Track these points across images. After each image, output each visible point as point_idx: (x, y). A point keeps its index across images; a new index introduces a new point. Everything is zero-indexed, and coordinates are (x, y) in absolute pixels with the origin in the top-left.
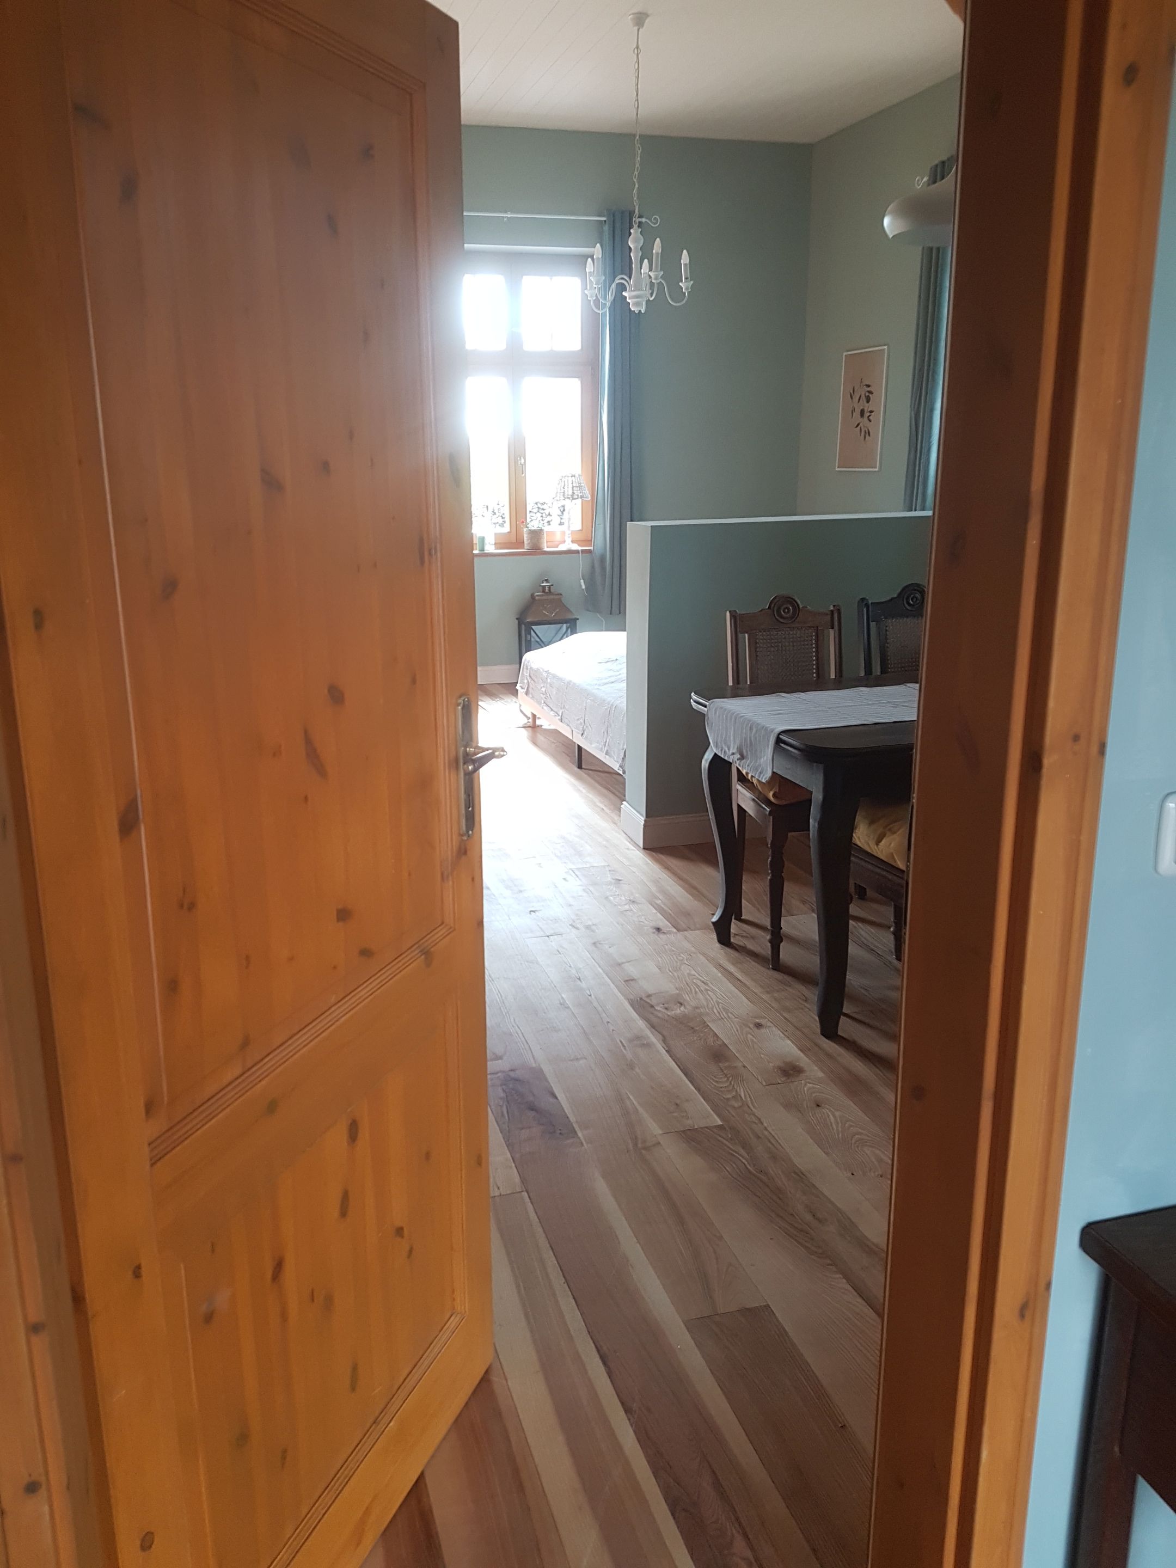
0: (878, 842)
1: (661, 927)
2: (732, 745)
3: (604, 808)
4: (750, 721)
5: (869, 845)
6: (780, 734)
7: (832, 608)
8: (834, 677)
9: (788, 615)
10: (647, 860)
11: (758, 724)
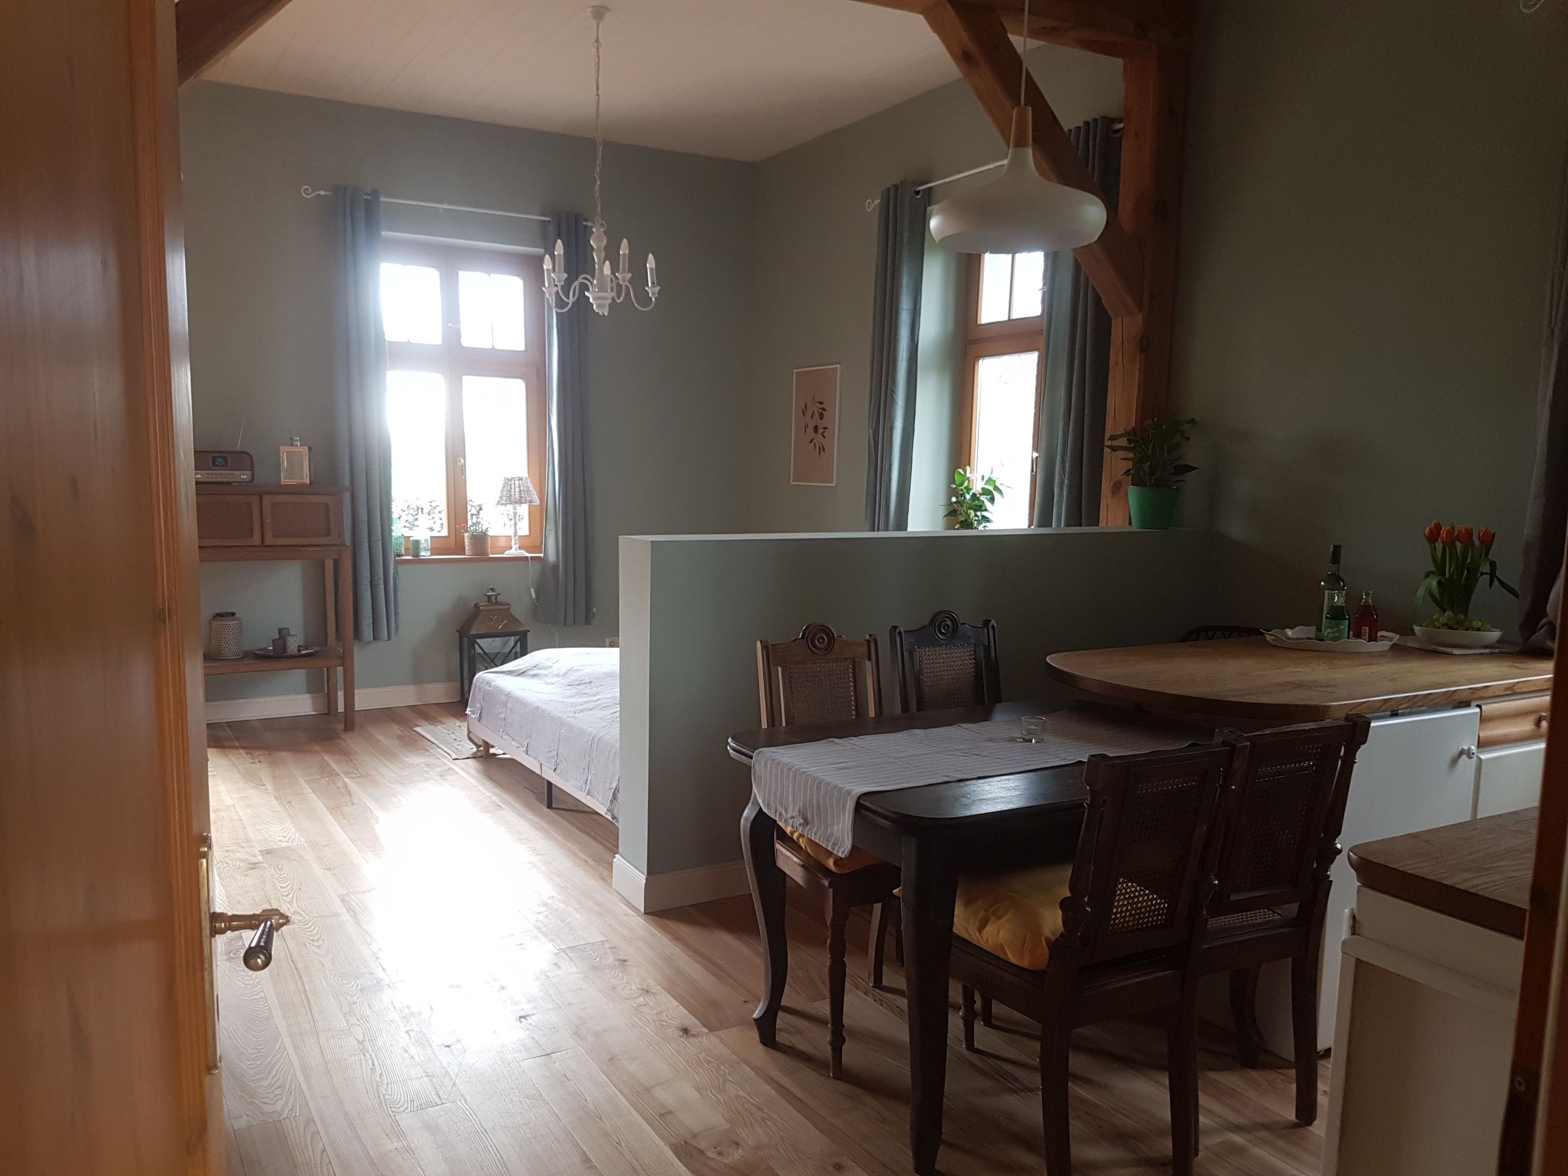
0: (981, 928)
1: (689, 1028)
2: (791, 808)
3: (588, 859)
4: (815, 779)
5: (968, 932)
6: (859, 798)
7: (868, 638)
8: (874, 715)
9: (823, 646)
10: (652, 929)
11: (829, 784)
